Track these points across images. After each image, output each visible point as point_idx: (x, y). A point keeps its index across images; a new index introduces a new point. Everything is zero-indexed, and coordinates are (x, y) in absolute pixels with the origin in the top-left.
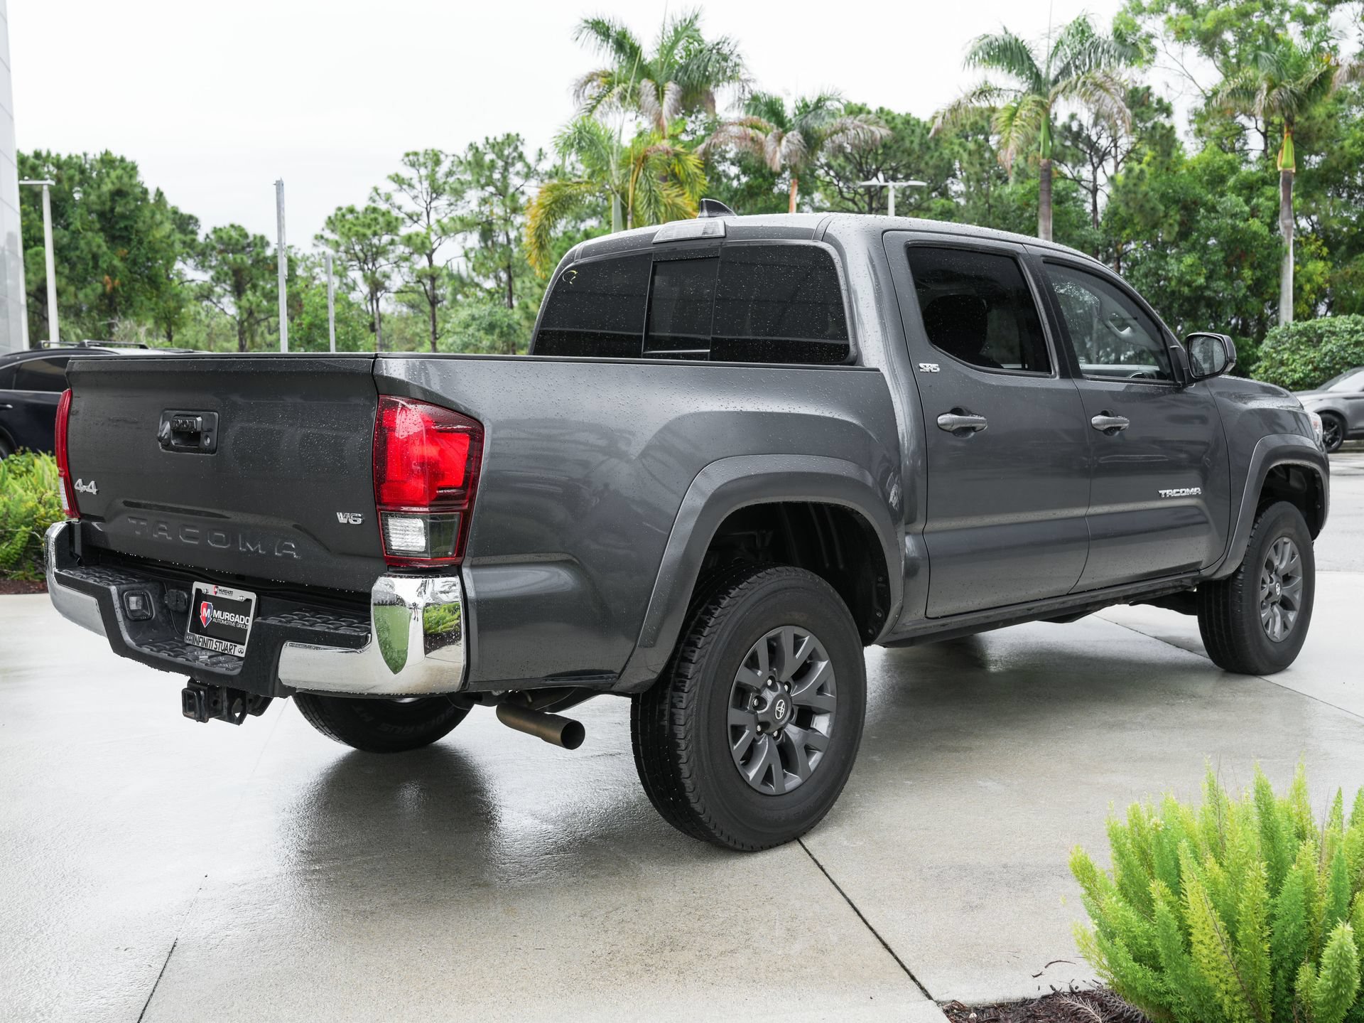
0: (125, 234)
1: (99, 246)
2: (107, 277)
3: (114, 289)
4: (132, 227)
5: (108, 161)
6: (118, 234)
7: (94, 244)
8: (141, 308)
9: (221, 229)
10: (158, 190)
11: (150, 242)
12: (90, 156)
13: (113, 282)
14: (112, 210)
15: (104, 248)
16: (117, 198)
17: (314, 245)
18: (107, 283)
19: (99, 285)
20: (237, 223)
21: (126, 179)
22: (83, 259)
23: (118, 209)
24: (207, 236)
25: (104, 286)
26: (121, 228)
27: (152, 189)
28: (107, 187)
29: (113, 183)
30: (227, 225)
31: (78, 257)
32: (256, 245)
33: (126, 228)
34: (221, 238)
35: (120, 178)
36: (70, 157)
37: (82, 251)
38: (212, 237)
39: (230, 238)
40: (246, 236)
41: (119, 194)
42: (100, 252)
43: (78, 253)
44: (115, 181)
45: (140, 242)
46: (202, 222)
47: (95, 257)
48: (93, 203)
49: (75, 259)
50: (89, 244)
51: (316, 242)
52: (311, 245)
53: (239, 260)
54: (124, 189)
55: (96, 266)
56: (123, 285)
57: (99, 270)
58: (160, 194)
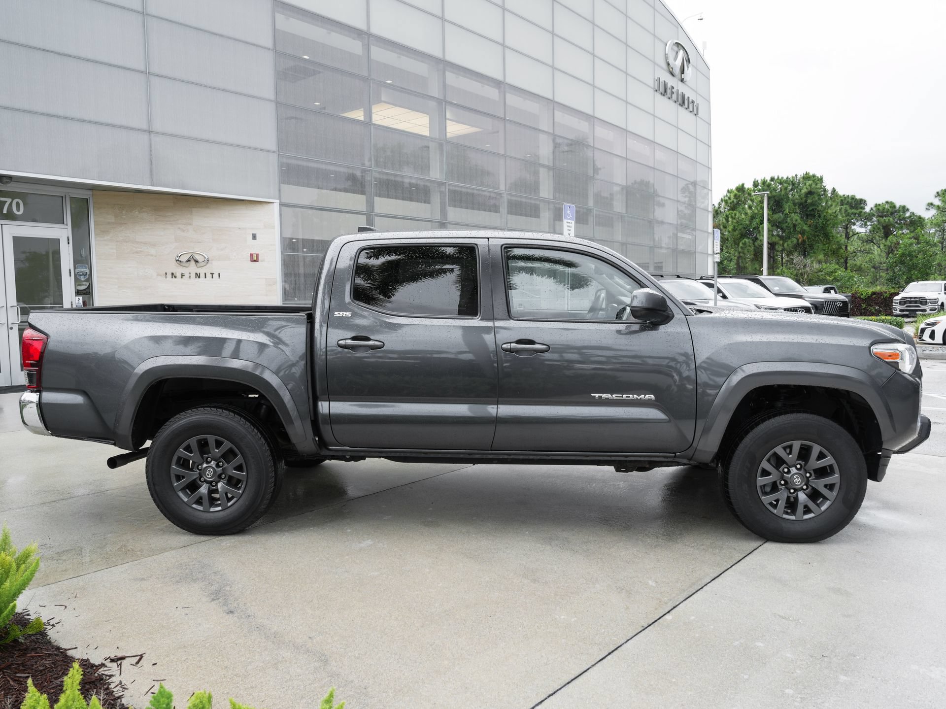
0: (812, 213)
1: (796, 220)
2: (800, 235)
3: (804, 241)
4: (816, 209)
5: (807, 177)
6: (809, 213)
7: (794, 219)
8: (818, 250)
9: (879, 205)
10: (833, 188)
11: (825, 216)
12: (799, 177)
13: (803, 237)
14: (806, 201)
15: (799, 221)
16: (809, 195)
17: (927, 209)
18: (800, 238)
19: (794, 239)
20: (889, 200)
21: (813, 186)
22: (789, 227)
23: (809, 201)
24: (872, 209)
25: (798, 240)
26: (810, 210)
27: (829, 188)
28: (804, 191)
29: (807, 188)
30: (884, 202)
31: (787, 226)
32: (899, 211)
33: (813, 209)
34: (879, 209)
35: (810, 185)
36: (787, 178)
37: (789, 223)
38: (874, 209)
39: (884, 209)
40: (895, 207)
41: (810, 193)
42: (797, 223)
43: (787, 224)
44: (808, 187)
45: (819, 216)
46: (868, 202)
47: (795, 226)
48: (796, 199)
49: (785, 227)
50: (792, 219)
51: (928, 207)
52: (925, 209)
53: (887, 221)
54: (813, 190)
55: (795, 230)
56: (808, 238)
57: (796, 232)
58: (834, 190)
